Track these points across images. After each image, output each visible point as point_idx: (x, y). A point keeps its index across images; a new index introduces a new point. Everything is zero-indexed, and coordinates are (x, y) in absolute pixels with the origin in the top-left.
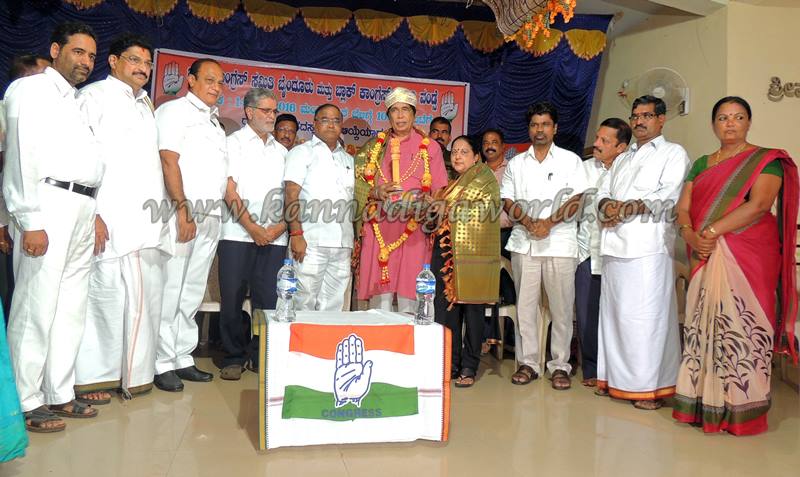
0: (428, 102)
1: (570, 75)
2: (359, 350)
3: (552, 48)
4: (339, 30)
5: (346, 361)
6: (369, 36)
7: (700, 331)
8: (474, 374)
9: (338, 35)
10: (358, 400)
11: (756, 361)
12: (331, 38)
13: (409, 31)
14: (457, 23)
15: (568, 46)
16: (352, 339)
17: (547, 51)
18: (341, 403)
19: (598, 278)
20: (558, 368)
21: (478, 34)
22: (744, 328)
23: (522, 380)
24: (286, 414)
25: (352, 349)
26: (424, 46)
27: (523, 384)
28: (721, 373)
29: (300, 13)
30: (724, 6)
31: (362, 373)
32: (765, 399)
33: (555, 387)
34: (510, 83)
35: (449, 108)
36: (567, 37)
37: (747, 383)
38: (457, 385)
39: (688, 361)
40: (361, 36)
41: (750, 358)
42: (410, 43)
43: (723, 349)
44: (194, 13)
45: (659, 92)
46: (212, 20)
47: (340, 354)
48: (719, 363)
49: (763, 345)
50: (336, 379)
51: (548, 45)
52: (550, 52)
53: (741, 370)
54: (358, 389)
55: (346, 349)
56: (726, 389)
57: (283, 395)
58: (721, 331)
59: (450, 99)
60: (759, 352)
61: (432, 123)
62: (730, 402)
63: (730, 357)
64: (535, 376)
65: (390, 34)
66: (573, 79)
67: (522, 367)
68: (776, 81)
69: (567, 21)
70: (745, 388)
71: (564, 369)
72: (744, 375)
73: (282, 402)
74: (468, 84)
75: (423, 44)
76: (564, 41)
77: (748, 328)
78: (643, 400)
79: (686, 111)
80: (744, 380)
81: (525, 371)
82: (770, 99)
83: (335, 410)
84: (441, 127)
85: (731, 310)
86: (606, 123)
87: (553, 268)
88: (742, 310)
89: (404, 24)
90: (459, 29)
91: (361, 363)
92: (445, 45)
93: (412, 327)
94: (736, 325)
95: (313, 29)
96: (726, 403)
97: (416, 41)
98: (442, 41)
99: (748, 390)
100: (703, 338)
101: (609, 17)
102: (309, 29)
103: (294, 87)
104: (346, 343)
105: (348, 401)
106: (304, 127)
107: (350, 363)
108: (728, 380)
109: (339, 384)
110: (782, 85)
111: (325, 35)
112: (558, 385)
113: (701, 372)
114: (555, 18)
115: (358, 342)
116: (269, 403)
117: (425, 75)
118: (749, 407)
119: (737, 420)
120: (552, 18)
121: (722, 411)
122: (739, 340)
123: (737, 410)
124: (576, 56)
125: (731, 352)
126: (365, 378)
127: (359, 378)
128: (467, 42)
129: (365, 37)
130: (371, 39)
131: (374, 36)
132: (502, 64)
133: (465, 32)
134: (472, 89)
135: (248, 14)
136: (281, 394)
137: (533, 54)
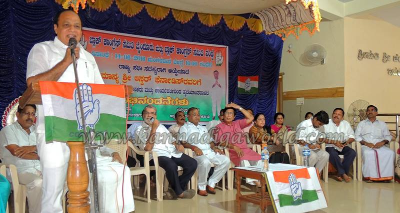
0: (209, 56)
1: (272, 43)
2: (295, 179)
4: (165, 17)
5: (293, 183)
9: (164, 19)
10: (300, 197)
12: (161, 21)
13: (199, 19)
16: (292, 175)
18: (295, 199)
21: (231, 21)
24: (281, 205)
26: (206, 27)
29: (145, 7)
31: (298, 187)
34: (247, 47)
35: (219, 59)
40: (175, 21)
42: (199, 25)
45: (315, 55)
46: (100, 10)
47: (290, 181)
50: (292, 190)
54: (299, 193)
59: (220, 54)
65: (189, 20)
66: (273, 45)
68: (360, 51)
73: (279, 201)
74: (228, 47)
75: (205, 25)
79: (325, 62)
82: (359, 59)
83: (294, 202)
89: (196, 15)
90: (222, 19)
91: (297, 183)
92: (216, 27)
93: (307, 168)
95: (152, 16)
97: (202, 24)
98: (214, 24)
102: (150, 16)
103: (144, 47)
105: (298, 197)
106: (150, 69)
109: (293, 191)
110: (362, 53)
111: (158, 20)
116: (275, 202)
117: (206, 41)
127: (298, 189)
128: (226, 25)
129: (178, 21)
130: (180, 22)
131: (182, 21)
132: (242, 37)
133: (225, 20)
134: (230, 50)
135: (118, 7)
136: (277, 198)
137: (255, 33)
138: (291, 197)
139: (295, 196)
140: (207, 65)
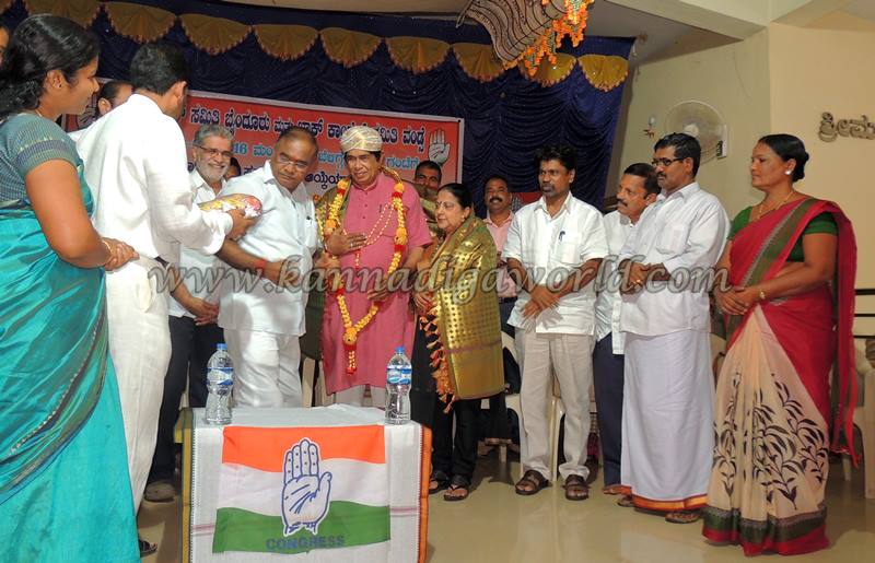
0: (413, 142)
1: (585, 109)
2: (314, 460)
3: (564, 77)
4: (302, 53)
5: (297, 473)
6: (338, 60)
7: (735, 427)
8: (469, 483)
9: (301, 59)
10: (313, 524)
11: (804, 462)
12: (290, 63)
13: (389, 55)
14: (449, 46)
15: (583, 74)
16: (305, 445)
17: (558, 80)
18: (292, 529)
19: (621, 358)
20: (572, 472)
21: (474, 59)
22: (789, 421)
23: (528, 489)
24: (218, 547)
25: (305, 458)
26: (408, 73)
27: (529, 493)
28: (763, 477)
29: (253, 31)
30: (764, 28)
31: (319, 489)
32: (817, 509)
33: (568, 497)
34: (513, 119)
35: (439, 150)
36: (581, 63)
37: (794, 490)
38: (447, 498)
39: (721, 463)
40: (329, 60)
41: (798, 459)
42: (389, 70)
43: (765, 448)
44: (117, 30)
45: (691, 130)
46: (140, 39)
47: (289, 464)
48: (761, 466)
49: (812, 442)
50: (284, 498)
51: (559, 72)
52: (561, 81)
53: (787, 474)
54: (315, 510)
55: (297, 458)
56: (769, 499)
57: (214, 521)
58: (761, 426)
59: (441, 138)
60: (808, 450)
61: (418, 167)
62: (774, 514)
63: (773, 459)
64: (545, 483)
65: (365, 58)
66: (589, 114)
67: (529, 472)
68: (828, 117)
69: (575, 45)
70: (792, 496)
71: (580, 474)
72: (792, 480)
73: (213, 530)
74: (462, 120)
75: (405, 71)
76: (577, 68)
77: (794, 422)
78: (675, 511)
79: (724, 153)
80: (791, 486)
81: (531, 478)
82: (822, 139)
83: (284, 540)
84: (428, 172)
85: (772, 399)
86: (631, 170)
87: (563, 348)
88: (785, 400)
89: (383, 46)
90: (451, 54)
91: (317, 475)
92: (433, 73)
93: (383, 427)
94: (779, 418)
95: (269, 53)
96: (769, 515)
97: (397, 68)
98: (429, 68)
99: (796, 500)
100: (738, 435)
101: (631, 41)
102: (264, 52)
103: (246, 122)
104: (297, 450)
105: (301, 526)
107: (302, 476)
108: (771, 488)
109: (289, 504)
110: (835, 122)
111: (284, 59)
112: (572, 494)
113: (737, 478)
114: (562, 41)
115: (312, 449)
116: (194, 533)
117: (409, 108)
118: (797, 520)
119: (784, 536)
120: (558, 40)
121: (765, 527)
122: (783, 437)
123: (783, 524)
124: (593, 86)
125: (774, 452)
126: (322, 495)
127: (314, 495)
128: (461, 68)
129: (335, 62)
130: (342, 65)
131: (346, 61)
132: (503, 95)
133: (458, 56)
134: (467, 126)
135: (187, 33)
136: (212, 519)
137: (540, 85)
138: (276, 522)
139: (292, 517)
140: (406, 163)
